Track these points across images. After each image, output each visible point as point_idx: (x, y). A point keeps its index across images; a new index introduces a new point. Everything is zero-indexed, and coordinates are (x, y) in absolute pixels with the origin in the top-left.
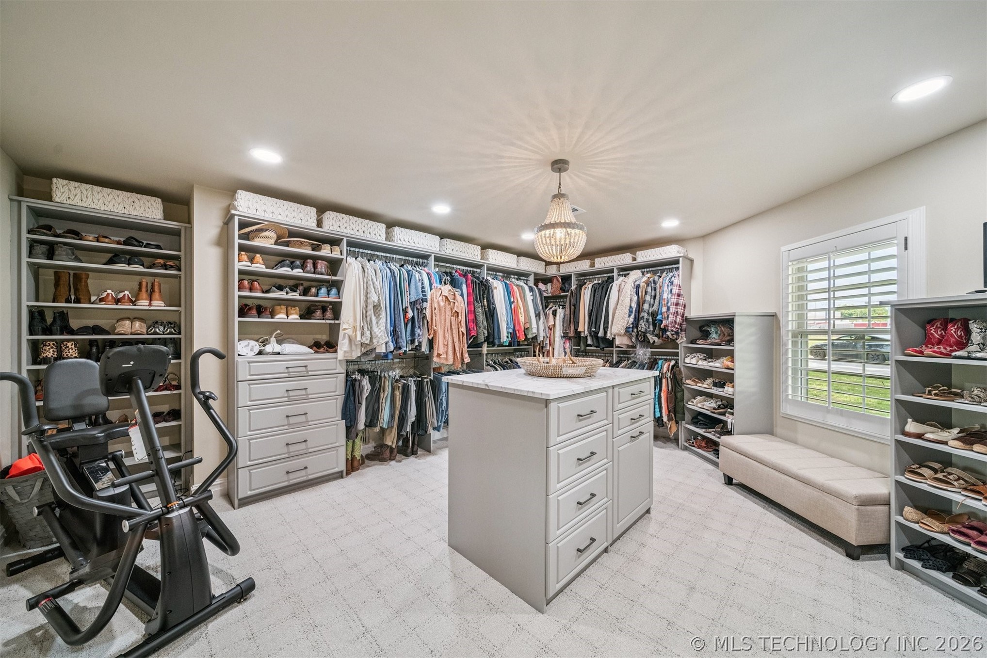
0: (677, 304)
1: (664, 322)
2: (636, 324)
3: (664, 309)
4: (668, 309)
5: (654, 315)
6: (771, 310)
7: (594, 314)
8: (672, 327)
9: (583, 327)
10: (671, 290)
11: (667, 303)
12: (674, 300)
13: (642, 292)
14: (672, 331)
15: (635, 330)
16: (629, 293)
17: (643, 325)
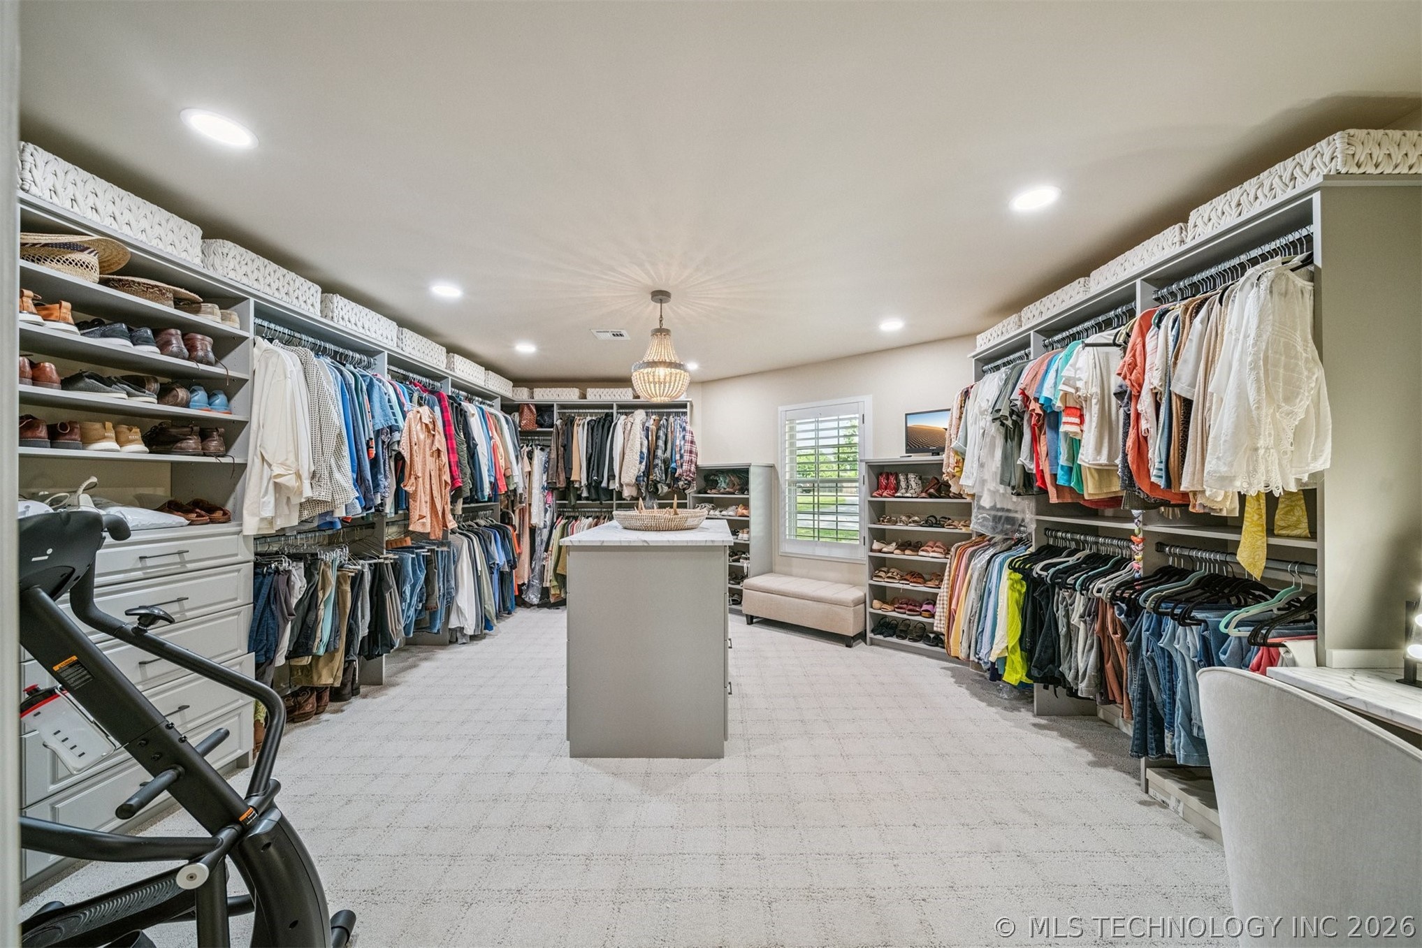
0: (691, 452)
1: (679, 471)
2: (648, 472)
3: (678, 457)
4: (682, 457)
5: (665, 461)
6: (771, 462)
7: (594, 459)
8: (687, 476)
9: (580, 475)
10: (684, 437)
11: (680, 450)
12: (688, 447)
13: (652, 435)
14: (686, 480)
15: (645, 479)
16: (638, 436)
17: (657, 474)
